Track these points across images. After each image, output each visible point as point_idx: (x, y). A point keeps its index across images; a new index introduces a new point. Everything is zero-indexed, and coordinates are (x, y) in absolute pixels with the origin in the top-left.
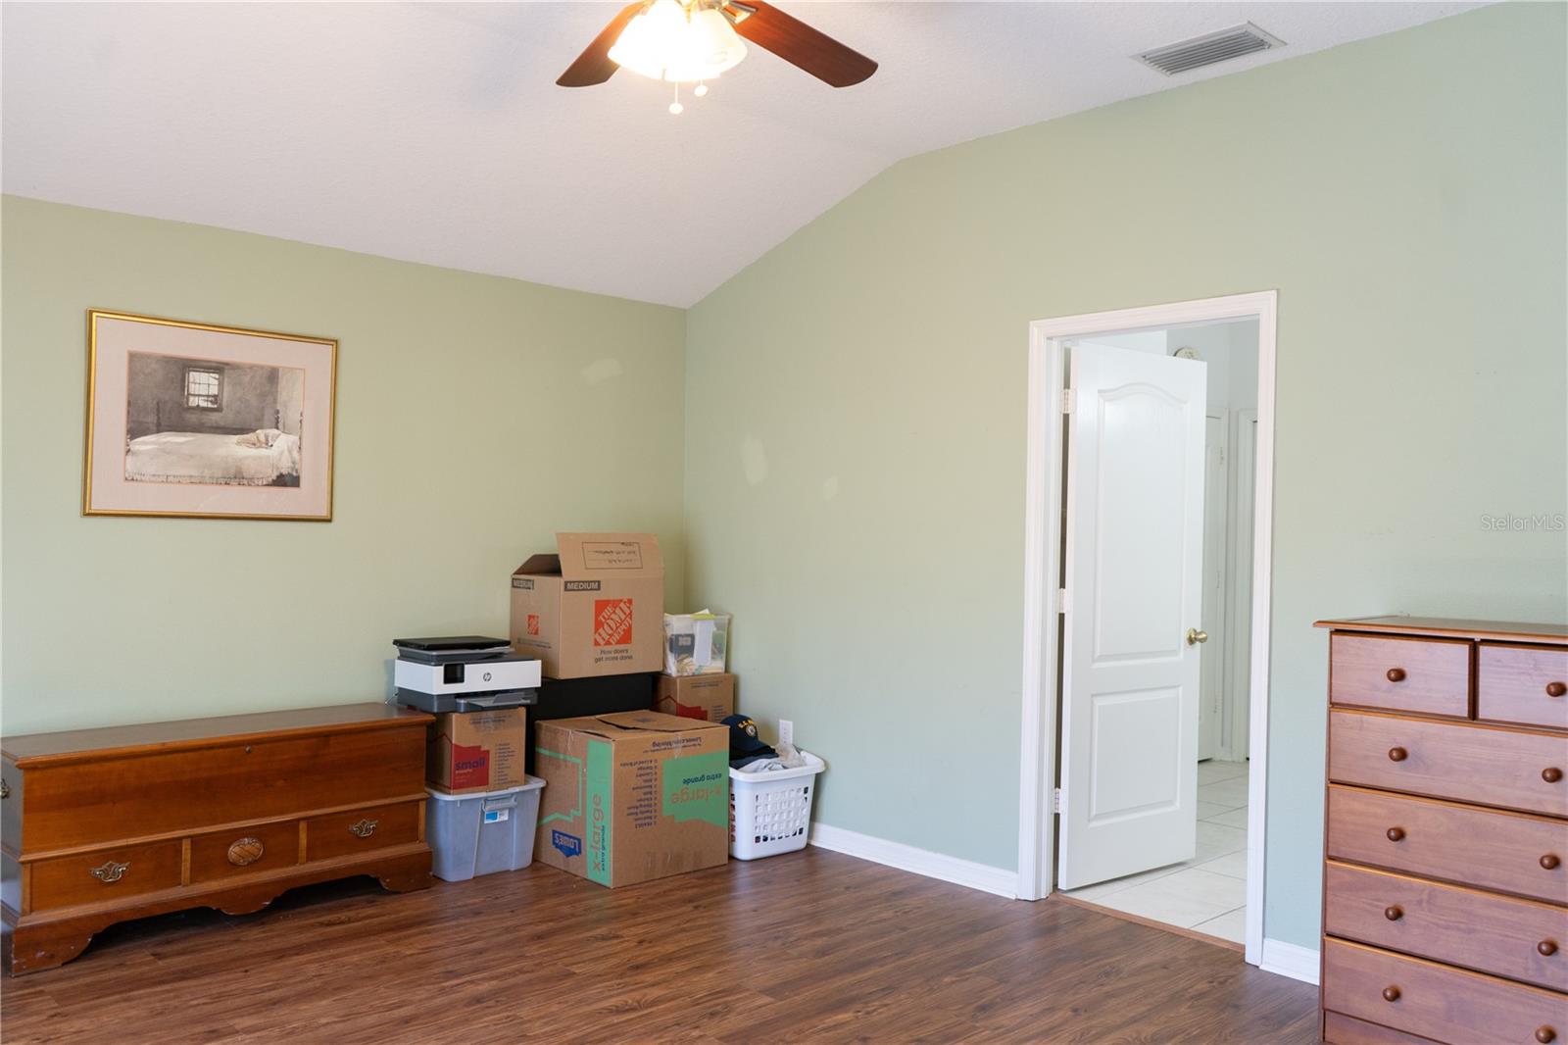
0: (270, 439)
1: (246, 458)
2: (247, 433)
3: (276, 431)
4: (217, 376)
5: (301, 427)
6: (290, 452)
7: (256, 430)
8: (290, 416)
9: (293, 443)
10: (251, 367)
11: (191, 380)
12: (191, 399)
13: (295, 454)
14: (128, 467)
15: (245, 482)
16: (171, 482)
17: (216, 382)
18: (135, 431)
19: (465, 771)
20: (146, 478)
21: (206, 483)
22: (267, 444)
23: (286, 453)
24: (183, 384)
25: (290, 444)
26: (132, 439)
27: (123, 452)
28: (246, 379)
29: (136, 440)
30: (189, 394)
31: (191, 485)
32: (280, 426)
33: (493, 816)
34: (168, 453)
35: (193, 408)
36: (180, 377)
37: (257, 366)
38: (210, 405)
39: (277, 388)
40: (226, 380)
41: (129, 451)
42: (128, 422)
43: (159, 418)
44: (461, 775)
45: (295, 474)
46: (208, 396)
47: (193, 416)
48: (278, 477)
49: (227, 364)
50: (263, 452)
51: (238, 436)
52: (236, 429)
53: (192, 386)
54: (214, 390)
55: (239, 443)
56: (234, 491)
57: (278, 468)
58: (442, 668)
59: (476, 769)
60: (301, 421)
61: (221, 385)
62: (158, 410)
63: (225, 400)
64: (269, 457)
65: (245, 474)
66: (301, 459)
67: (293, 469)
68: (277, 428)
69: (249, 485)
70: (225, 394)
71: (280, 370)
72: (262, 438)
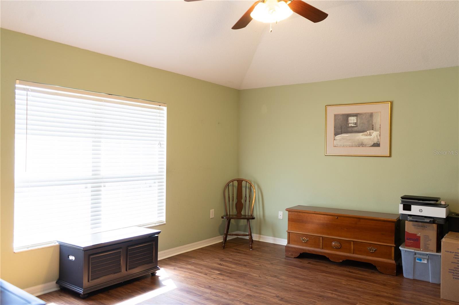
0: (371, 133)
1: (364, 139)
2: (364, 132)
3: (373, 131)
4: (356, 117)
5: (380, 129)
6: (377, 136)
7: (367, 131)
8: (377, 126)
9: (378, 134)
10: (365, 113)
11: (349, 119)
12: (349, 124)
13: (379, 137)
14: (334, 143)
15: (364, 146)
16: (345, 147)
17: (356, 119)
18: (336, 134)
19: (411, 241)
20: (338, 146)
21: (353, 147)
22: (370, 135)
23: (376, 137)
24: (347, 120)
25: (377, 134)
26: (335, 136)
27: (333, 140)
28: (364, 117)
29: (337, 136)
30: (349, 123)
31: (350, 147)
32: (374, 129)
33: (420, 260)
34: (344, 139)
35: (350, 127)
36: (346, 119)
37: (367, 113)
38: (354, 125)
39: (373, 119)
40: (358, 118)
41: (335, 139)
42: (334, 132)
43: (341, 130)
44: (408, 242)
45: (378, 143)
46: (354, 123)
47: (350, 129)
48: (373, 144)
49: (358, 114)
50: (369, 137)
51: (362, 133)
52: (362, 131)
53: (349, 121)
54: (355, 121)
55: (362, 135)
56: (361, 148)
57: (373, 142)
58: (402, 205)
59: (415, 242)
60: (380, 127)
61: (357, 120)
62: (341, 128)
63: (358, 124)
64: (371, 138)
65: (364, 144)
66: (380, 138)
67: (378, 141)
68: (373, 130)
69: (365, 147)
70: (358, 122)
71: (374, 113)
72: (369, 133)
